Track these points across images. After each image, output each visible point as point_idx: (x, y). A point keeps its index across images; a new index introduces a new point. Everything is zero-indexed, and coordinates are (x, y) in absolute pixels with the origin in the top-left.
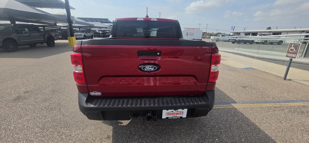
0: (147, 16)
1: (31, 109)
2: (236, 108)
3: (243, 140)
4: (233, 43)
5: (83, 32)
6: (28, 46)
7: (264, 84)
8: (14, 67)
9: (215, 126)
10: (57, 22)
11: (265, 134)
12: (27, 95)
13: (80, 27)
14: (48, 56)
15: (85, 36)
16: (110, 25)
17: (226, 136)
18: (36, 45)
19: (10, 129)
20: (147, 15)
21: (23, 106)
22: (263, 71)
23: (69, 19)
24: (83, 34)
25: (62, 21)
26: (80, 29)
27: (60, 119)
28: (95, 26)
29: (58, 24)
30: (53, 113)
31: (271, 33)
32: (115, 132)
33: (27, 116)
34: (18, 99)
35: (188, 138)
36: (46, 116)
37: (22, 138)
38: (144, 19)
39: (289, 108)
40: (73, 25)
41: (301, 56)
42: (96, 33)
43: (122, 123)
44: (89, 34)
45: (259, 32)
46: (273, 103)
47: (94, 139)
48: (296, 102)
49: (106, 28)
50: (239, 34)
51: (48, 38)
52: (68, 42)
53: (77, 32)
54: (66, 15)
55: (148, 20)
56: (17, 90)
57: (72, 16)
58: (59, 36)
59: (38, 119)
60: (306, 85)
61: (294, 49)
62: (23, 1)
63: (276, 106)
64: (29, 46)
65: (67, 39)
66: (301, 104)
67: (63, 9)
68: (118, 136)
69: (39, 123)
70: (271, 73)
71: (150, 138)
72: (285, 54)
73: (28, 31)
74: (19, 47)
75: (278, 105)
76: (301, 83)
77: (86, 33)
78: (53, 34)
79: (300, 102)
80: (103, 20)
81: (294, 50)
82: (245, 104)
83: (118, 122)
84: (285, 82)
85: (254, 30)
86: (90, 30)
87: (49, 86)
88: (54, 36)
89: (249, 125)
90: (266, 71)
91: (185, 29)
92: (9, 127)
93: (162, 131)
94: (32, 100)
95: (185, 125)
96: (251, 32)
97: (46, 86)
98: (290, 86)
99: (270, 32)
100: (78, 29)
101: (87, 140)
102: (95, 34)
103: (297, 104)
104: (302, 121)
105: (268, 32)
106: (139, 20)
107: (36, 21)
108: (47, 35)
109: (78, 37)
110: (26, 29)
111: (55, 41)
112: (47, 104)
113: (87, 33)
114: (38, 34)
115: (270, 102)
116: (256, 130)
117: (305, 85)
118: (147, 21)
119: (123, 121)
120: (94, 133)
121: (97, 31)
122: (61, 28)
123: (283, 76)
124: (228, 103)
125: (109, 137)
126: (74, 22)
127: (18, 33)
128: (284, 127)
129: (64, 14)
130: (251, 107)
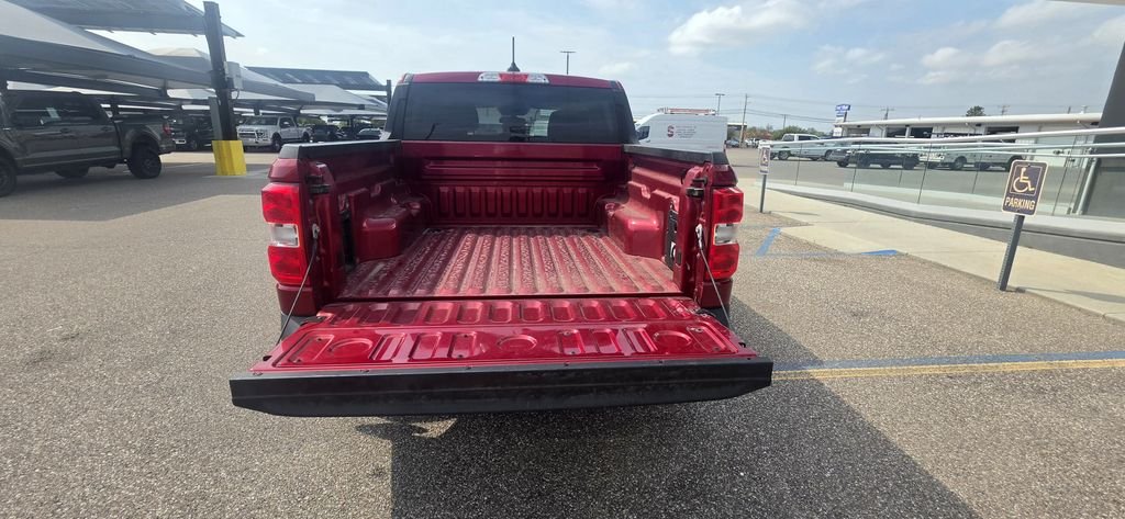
0: (514, 68)
1: (94, 390)
2: (818, 381)
3: (828, 475)
4: (843, 164)
5: (270, 121)
6: (53, 176)
7: (929, 304)
8: (11, 251)
9: (743, 435)
10: (170, 83)
11: (904, 456)
12: (73, 345)
13: (257, 105)
14: (139, 212)
15: (276, 137)
16: (377, 97)
17: (775, 463)
18: (86, 170)
19: (29, 454)
20: (514, 64)
21: (63, 381)
22: (933, 260)
23: (218, 74)
24: (271, 130)
25: (190, 80)
26: (257, 113)
27: (207, 420)
28: (317, 100)
29: (172, 93)
30: (178, 402)
31: (981, 130)
32: (400, 457)
33: (85, 412)
34: (42, 359)
35: (647, 472)
36: (152, 413)
37: (76, 480)
38: (501, 75)
39: (998, 379)
40: (234, 97)
41: (1074, 212)
42: (322, 126)
43: (425, 431)
44: (292, 129)
45: (938, 125)
46: (948, 363)
47: (330, 477)
48: (1026, 358)
49: (361, 107)
50: (865, 130)
51: (135, 146)
52: (214, 161)
53: (248, 121)
54: (209, 58)
55: (517, 79)
56: (36, 329)
57: (230, 63)
58: (175, 137)
59: (125, 423)
60: (1072, 307)
61: (1029, 182)
62: (40, 6)
63: (954, 372)
64: (58, 173)
65: (210, 150)
66: (1041, 365)
67: (194, 34)
68: (411, 470)
69: (129, 436)
70: (957, 268)
71: (519, 473)
72: (1000, 201)
73: (57, 117)
74: (21, 178)
75: (962, 369)
76: (1055, 301)
77: (283, 126)
78: (155, 130)
79: (1040, 360)
80: (347, 78)
81: (1027, 184)
82: (851, 367)
83: (411, 427)
84: (1002, 297)
85: (919, 117)
86: (297, 114)
87: (153, 316)
88: (159, 138)
89: (854, 431)
90: (944, 263)
91: (661, 113)
92: (26, 447)
93: (562, 452)
94: (94, 363)
95: (641, 432)
96: (908, 126)
97: (143, 318)
98: (1018, 309)
99: (979, 125)
100: (249, 112)
101: (306, 483)
102: (319, 132)
103: (1027, 366)
104: (1031, 417)
105: (970, 124)
106: (485, 80)
107: (90, 81)
108: (129, 135)
109: (252, 141)
110: (49, 110)
111: (164, 158)
112: (152, 375)
113: (286, 126)
114: (97, 129)
115: (939, 361)
116: (879, 444)
117: (1068, 305)
118: (514, 83)
119: (427, 426)
120: (327, 462)
121: (325, 119)
122: (184, 107)
123: (996, 277)
124: (795, 366)
125: (379, 473)
126: (237, 84)
127: (20, 126)
128: (970, 436)
129: (198, 55)
130: (872, 377)
